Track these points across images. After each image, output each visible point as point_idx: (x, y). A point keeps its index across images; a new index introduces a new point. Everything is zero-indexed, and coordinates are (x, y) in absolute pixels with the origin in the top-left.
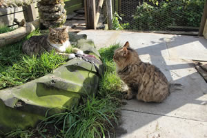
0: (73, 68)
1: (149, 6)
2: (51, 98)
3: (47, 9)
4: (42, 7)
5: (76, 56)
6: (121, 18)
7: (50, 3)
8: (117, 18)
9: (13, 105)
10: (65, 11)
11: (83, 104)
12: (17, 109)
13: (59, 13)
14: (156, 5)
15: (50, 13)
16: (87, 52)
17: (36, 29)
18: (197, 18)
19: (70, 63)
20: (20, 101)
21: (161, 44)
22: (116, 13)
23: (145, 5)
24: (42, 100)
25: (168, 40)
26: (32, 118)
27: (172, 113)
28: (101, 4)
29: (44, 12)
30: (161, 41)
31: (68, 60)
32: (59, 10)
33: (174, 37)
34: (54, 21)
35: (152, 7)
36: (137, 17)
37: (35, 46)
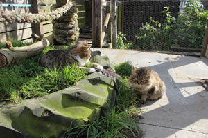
0: (95, 82)
1: (152, 28)
2: (75, 110)
3: (62, 26)
4: (57, 24)
5: (96, 71)
6: (125, 38)
7: (66, 20)
8: (121, 38)
9: (40, 115)
10: (78, 29)
11: (105, 116)
12: (44, 118)
13: (73, 30)
14: (158, 27)
15: (64, 30)
16: (105, 67)
17: (51, 44)
18: (198, 40)
19: (91, 77)
20: (46, 111)
21: (166, 63)
22: (120, 33)
23: (148, 26)
24: (67, 111)
25: (173, 60)
26: (57, 128)
27: (188, 128)
28: (106, 24)
29: (59, 28)
30: (166, 61)
31: (89, 74)
32: (73, 27)
33: (178, 57)
34: (67, 38)
35: (155, 29)
36: (141, 37)
37: (54, 60)
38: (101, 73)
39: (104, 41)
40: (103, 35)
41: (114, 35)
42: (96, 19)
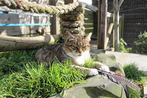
3: (68, 24)
4: (63, 23)
5: (100, 73)
6: (126, 44)
8: (122, 43)
10: (84, 28)
13: (79, 29)
15: (70, 28)
17: (56, 41)
22: (122, 39)
29: (65, 27)
32: (79, 26)
36: (139, 43)
37: (48, 54)
38: (106, 77)
39: (108, 45)
40: (107, 40)
41: (116, 41)
42: (102, 25)
